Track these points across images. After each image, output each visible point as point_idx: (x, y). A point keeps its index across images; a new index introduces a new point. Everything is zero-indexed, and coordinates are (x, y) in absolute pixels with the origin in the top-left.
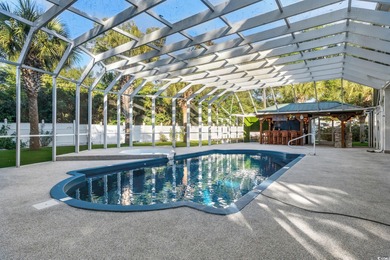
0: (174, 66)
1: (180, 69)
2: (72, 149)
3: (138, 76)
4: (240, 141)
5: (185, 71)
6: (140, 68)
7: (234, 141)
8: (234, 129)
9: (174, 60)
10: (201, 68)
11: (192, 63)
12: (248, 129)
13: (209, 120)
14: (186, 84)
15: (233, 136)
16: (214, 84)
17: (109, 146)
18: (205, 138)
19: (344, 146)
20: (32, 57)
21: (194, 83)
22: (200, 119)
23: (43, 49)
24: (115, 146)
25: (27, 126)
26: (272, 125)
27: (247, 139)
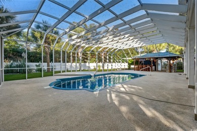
0: (94, 42)
1: (96, 42)
2: (60, 72)
3: (82, 45)
4: (126, 69)
5: (99, 43)
6: (82, 43)
7: (123, 69)
8: (123, 64)
9: (93, 40)
10: (104, 42)
11: (100, 40)
12: (130, 65)
13: (112, 61)
14: (101, 47)
15: (123, 67)
16: (112, 47)
17: (73, 71)
18: (110, 68)
19: (171, 72)
20: (47, 40)
21: (104, 47)
22: (108, 61)
23: (51, 37)
24: (75, 71)
25: (46, 64)
26: (140, 63)
27: (129, 69)
